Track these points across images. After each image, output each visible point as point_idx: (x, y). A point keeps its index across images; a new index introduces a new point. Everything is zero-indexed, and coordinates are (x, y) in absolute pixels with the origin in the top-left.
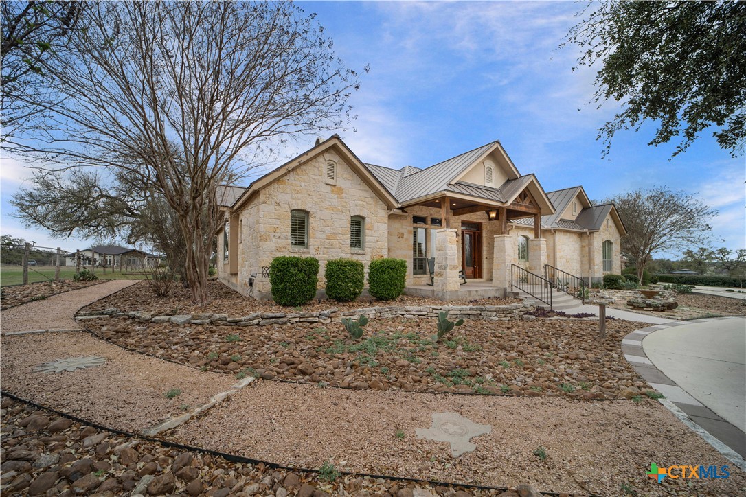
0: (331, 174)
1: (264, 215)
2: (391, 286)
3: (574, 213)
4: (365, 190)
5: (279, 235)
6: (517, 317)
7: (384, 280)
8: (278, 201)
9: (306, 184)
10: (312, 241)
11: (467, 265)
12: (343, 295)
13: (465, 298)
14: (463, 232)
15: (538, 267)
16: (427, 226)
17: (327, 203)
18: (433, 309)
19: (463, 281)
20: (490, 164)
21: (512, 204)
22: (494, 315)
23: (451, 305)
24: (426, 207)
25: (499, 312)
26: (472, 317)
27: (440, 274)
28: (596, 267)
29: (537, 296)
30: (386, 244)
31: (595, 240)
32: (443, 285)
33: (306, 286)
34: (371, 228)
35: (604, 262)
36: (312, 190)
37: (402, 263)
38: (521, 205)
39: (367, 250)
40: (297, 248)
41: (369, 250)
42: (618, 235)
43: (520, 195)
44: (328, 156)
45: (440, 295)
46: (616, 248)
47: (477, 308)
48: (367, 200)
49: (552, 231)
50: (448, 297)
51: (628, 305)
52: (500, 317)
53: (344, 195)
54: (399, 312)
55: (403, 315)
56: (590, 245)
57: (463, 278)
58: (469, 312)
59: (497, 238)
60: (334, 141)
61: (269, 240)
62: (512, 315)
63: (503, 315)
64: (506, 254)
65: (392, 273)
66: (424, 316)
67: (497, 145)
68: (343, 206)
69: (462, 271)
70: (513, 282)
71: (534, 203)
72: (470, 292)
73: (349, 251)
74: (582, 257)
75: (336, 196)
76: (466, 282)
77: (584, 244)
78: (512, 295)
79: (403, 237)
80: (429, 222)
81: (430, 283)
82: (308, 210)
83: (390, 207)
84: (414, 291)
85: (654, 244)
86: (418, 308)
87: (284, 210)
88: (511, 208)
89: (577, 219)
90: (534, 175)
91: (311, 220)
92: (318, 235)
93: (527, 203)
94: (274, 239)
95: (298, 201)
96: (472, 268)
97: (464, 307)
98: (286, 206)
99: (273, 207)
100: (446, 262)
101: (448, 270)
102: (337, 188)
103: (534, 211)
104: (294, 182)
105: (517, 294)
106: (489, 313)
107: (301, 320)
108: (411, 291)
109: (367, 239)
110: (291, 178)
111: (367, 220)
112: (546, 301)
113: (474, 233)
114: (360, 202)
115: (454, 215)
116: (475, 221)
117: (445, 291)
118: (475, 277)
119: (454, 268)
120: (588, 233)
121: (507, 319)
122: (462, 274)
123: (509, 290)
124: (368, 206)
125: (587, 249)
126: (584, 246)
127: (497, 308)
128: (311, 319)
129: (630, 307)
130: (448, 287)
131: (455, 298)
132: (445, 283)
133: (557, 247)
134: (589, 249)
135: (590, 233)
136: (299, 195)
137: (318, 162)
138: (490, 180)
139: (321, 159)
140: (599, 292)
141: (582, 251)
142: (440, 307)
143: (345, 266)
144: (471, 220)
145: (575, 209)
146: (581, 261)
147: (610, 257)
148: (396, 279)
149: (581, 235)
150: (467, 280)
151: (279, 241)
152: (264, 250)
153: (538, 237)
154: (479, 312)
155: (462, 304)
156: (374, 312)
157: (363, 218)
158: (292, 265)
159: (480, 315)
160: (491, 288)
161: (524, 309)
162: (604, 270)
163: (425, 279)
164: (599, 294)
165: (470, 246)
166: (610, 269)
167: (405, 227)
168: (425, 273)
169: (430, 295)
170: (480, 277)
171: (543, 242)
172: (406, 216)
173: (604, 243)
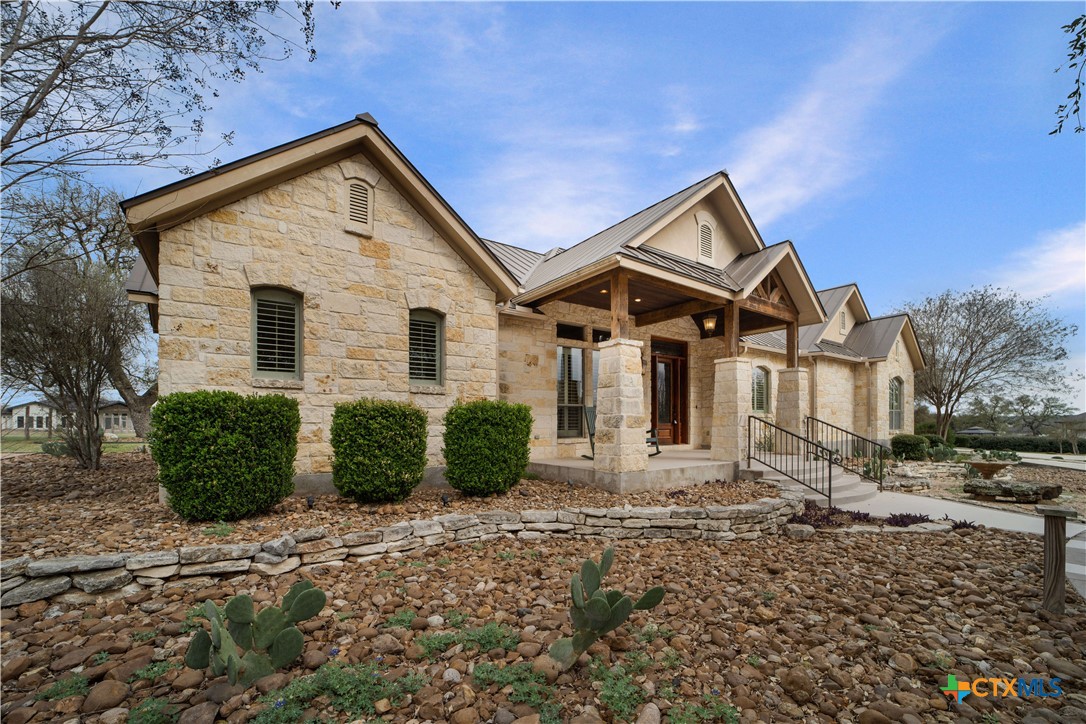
0: (359, 210)
1: (172, 293)
2: (493, 464)
3: (843, 331)
4: (444, 255)
5: (217, 343)
6: (774, 529)
7: (475, 450)
8: (213, 263)
9: (293, 227)
10: (309, 361)
11: (662, 420)
12: (367, 487)
13: (658, 486)
14: (653, 359)
15: (794, 422)
16: (585, 344)
17: (350, 275)
18: (587, 516)
19: (653, 450)
20: (706, 218)
21: (750, 298)
22: (726, 528)
23: (628, 507)
24: (584, 307)
25: (738, 519)
26: (676, 534)
27: (608, 437)
28: (879, 422)
29: (801, 478)
30: (494, 374)
31: (879, 376)
32: (612, 460)
33: (250, 469)
34: (458, 338)
35: (891, 413)
36: (311, 242)
37: (519, 410)
38: (765, 303)
39: (451, 386)
40: (267, 378)
41: (454, 385)
42: (911, 370)
43: (764, 283)
44: (351, 168)
45: (607, 480)
46: (909, 389)
47: (688, 513)
48: (449, 275)
49: (810, 359)
50: (623, 485)
51: (966, 492)
52: (739, 531)
53: (393, 261)
54: (505, 526)
55: (515, 532)
56: (870, 384)
57: (653, 443)
58: (670, 522)
59: (722, 367)
60: (362, 131)
61: (187, 356)
62: (764, 526)
63: (745, 527)
64: (739, 395)
65: (494, 434)
66: (565, 532)
67: (721, 181)
68: (390, 286)
69: (652, 431)
70: (752, 449)
71: (787, 299)
72: (668, 472)
73: (407, 387)
74: (856, 405)
75: (372, 262)
76: (659, 452)
77: (860, 383)
78: (751, 476)
79: (536, 364)
80: (590, 337)
81: (589, 454)
82: (299, 288)
83: (501, 296)
84: (556, 472)
85: (967, 383)
86: (552, 514)
87: (231, 284)
88: (748, 305)
89: (846, 342)
90: (791, 243)
91: (308, 313)
92: (325, 348)
93: (775, 298)
94: (202, 355)
95: (269, 266)
96: (669, 426)
97: (658, 509)
98: (239, 275)
99: (199, 276)
100: (619, 410)
101: (623, 428)
102: (375, 245)
103: (786, 316)
104: (257, 220)
105: (760, 474)
106: (714, 524)
107: (185, 571)
108: (550, 471)
109: (450, 360)
110: (253, 210)
111: (450, 320)
112: (820, 486)
113: (675, 361)
114: (432, 280)
115: (637, 325)
116: (676, 338)
117: (616, 471)
118: (675, 442)
119: (638, 422)
120: (867, 364)
121: (755, 535)
122: (653, 436)
123: (743, 466)
124: (452, 290)
125: (864, 391)
126: (860, 387)
127: (733, 512)
128: (221, 566)
129: (968, 495)
130: (623, 462)
131: (638, 486)
132: (616, 456)
133: (819, 388)
134: (869, 391)
135: (871, 364)
136: (275, 253)
137: (325, 179)
138: (707, 252)
139: (333, 173)
140: (895, 466)
141: (855, 395)
142: (603, 511)
143: (373, 418)
144: (668, 336)
145: (844, 324)
146: (855, 412)
147: (900, 406)
148: (505, 447)
149: (854, 367)
150: (661, 448)
151: (218, 358)
152: (175, 379)
153: (793, 366)
154: (692, 521)
155: (654, 502)
156: (440, 530)
157: (441, 316)
158: (207, 413)
159: (695, 527)
160: (709, 463)
161: (788, 510)
162: (891, 427)
163: (581, 446)
164: (896, 471)
165: (668, 385)
166: (899, 426)
167: (538, 343)
168: (581, 434)
169: (586, 478)
170: (685, 441)
171: (803, 374)
172: (543, 323)
173: (892, 381)
